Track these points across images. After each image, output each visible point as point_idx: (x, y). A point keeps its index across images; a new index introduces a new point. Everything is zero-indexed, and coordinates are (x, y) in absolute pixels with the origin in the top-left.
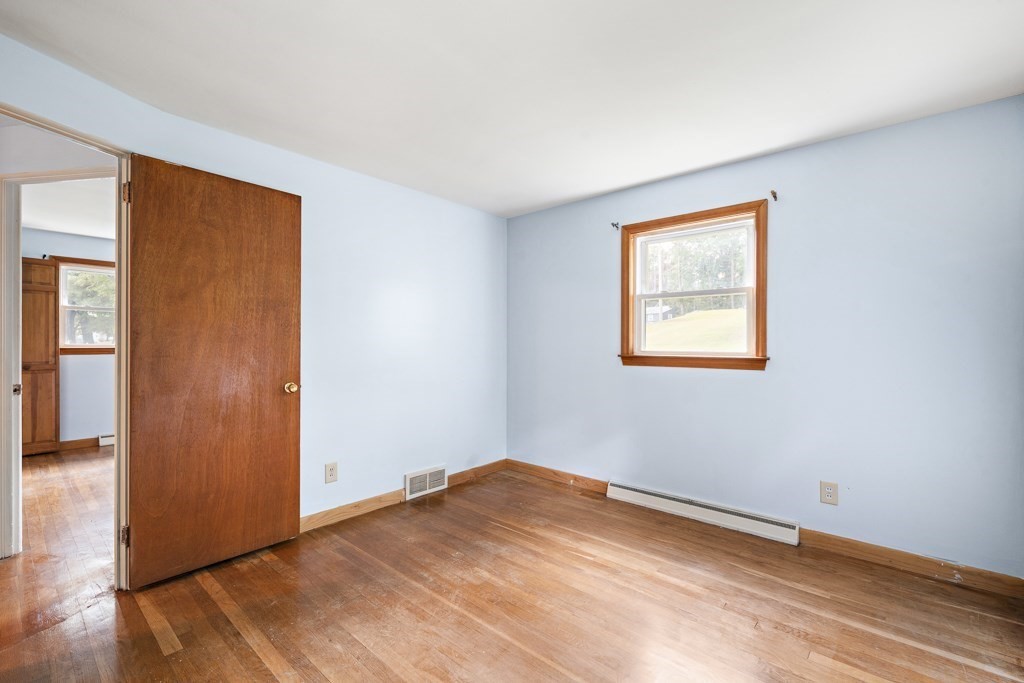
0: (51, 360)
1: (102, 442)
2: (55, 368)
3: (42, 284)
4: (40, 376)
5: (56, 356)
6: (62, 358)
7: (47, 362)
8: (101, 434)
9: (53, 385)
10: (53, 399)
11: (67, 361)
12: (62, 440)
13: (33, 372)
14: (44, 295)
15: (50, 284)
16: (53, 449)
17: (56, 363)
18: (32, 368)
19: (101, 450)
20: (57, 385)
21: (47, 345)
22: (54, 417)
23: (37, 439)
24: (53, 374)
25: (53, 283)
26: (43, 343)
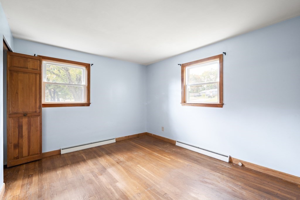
0: (38, 110)
1: (63, 152)
2: (39, 114)
3: (33, 69)
4: (32, 119)
5: (40, 108)
6: (44, 109)
7: (36, 112)
8: (62, 148)
9: (39, 123)
10: (39, 132)
11: (46, 110)
12: (43, 152)
13: (29, 117)
14: (34, 75)
15: (37, 69)
16: (39, 158)
17: (40, 112)
18: (28, 115)
19: (62, 156)
20: (41, 124)
21: (36, 102)
22: (39, 141)
23: (30, 154)
24: (39, 118)
25: (39, 69)
26: (34, 101)
